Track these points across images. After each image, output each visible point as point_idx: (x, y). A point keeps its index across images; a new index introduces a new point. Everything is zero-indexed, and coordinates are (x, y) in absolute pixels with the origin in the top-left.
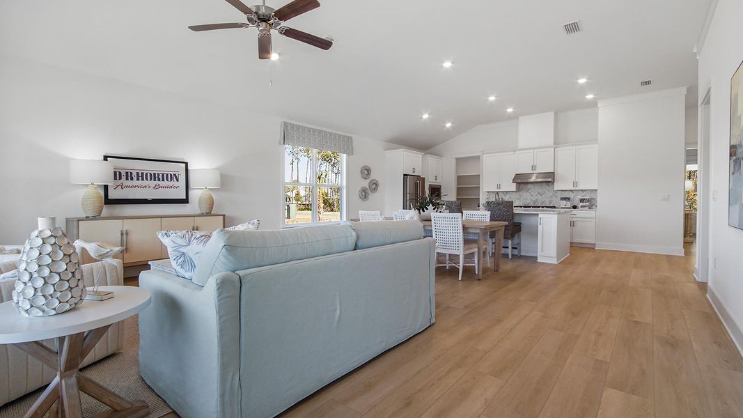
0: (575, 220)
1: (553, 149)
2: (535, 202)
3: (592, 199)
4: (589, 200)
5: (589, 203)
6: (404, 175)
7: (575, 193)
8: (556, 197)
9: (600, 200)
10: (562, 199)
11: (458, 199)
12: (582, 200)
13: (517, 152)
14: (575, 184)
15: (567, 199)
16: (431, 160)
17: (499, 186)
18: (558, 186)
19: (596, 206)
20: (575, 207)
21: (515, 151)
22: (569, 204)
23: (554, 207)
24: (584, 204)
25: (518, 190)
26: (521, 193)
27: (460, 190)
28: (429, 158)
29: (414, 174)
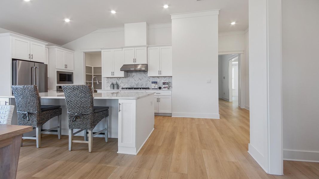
0: (159, 97)
1: (146, 48)
2: (137, 85)
3: (169, 82)
4: (168, 83)
5: (168, 85)
6: (13, 60)
7: (160, 79)
8: (149, 81)
9: (174, 83)
10: (153, 83)
11: (87, 83)
12: (164, 83)
13: (124, 49)
14: (160, 72)
15: (155, 83)
16: (57, 50)
17: (113, 73)
18: (150, 73)
19: (172, 87)
20: (160, 88)
21: (122, 48)
22: (157, 86)
23: (148, 88)
24: (165, 86)
25: (126, 76)
26: (128, 79)
27: (88, 77)
28: (56, 49)
29: (32, 60)
